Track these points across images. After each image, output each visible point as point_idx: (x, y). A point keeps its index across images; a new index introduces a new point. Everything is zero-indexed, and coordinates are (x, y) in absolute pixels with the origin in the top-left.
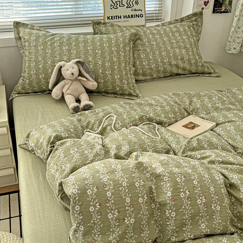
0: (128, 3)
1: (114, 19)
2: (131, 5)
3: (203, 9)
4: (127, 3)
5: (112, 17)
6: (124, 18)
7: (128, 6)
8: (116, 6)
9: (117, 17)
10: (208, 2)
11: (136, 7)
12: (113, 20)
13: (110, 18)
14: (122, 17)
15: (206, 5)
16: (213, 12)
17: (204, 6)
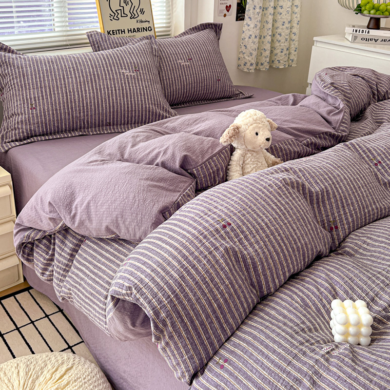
1: (117, 34)
2: (135, 15)
3: (225, 16)
4: (130, 12)
5: (113, 31)
6: (129, 33)
7: (132, 15)
8: (117, 17)
9: (120, 31)
10: (230, 6)
11: (142, 17)
12: (115, 36)
13: (111, 33)
14: (126, 31)
15: (228, 11)
16: (237, 20)
17: (226, 12)
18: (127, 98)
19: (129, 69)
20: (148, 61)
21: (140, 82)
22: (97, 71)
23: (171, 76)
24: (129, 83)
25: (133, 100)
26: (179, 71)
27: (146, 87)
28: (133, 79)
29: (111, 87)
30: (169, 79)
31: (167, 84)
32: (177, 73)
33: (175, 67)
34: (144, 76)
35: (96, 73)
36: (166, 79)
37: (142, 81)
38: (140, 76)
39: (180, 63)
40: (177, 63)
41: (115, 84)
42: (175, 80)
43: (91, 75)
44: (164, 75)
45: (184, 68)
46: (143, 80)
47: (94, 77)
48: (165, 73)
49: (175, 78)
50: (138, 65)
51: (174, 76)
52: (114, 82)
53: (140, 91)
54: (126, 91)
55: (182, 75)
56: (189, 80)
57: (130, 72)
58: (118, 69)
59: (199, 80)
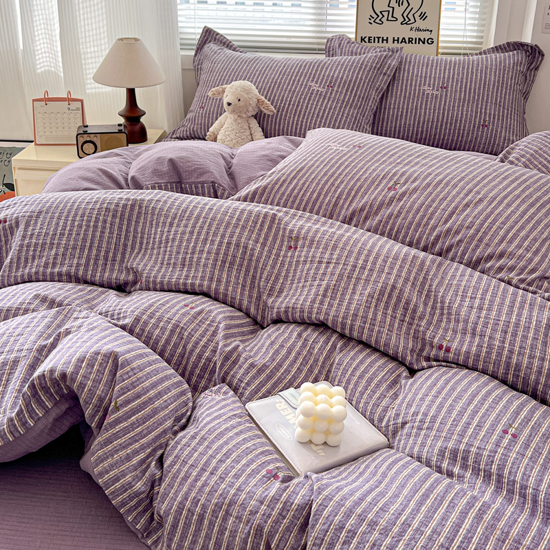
0: (405, 15)
1: (374, 42)
2: (410, 20)
4: (402, 15)
5: (369, 37)
6: (394, 43)
7: (405, 20)
8: (380, 20)
9: (381, 39)
11: (420, 24)
12: (372, 45)
13: (367, 40)
14: (390, 40)
18: (299, 116)
19: (321, 82)
20: (357, 77)
21: (326, 101)
22: (282, 79)
23: (403, 106)
24: (310, 99)
25: (305, 120)
26: (418, 100)
27: (330, 109)
28: (318, 96)
29: (286, 100)
30: (398, 109)
31: (393, 115)
32: (413, 103)
33: (415, 94)
34: (336, 95)
35: (279, 81)
36: (394, 108)
37: (329, 100)
38: (331, 93)
39: (424, 90)
40: (419, 90)
41: (292, 98)
42: (407, 112)
43: (272, 82)
44: (393, 102)
45: (427, 98)
46: (331, 99)
47: (275, 85)
48: (395, 100)
49: (407, 109)
50: (336, 80)
51: (408, 107)
52: (293, 94)
53: (319, 112)
54: (302, 108)
55: (421, 106)
56: (429, 115)
57: (320, 86)
58: (308, 80)
59: (447, 119)
